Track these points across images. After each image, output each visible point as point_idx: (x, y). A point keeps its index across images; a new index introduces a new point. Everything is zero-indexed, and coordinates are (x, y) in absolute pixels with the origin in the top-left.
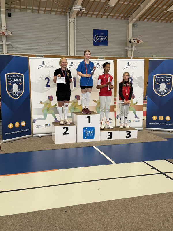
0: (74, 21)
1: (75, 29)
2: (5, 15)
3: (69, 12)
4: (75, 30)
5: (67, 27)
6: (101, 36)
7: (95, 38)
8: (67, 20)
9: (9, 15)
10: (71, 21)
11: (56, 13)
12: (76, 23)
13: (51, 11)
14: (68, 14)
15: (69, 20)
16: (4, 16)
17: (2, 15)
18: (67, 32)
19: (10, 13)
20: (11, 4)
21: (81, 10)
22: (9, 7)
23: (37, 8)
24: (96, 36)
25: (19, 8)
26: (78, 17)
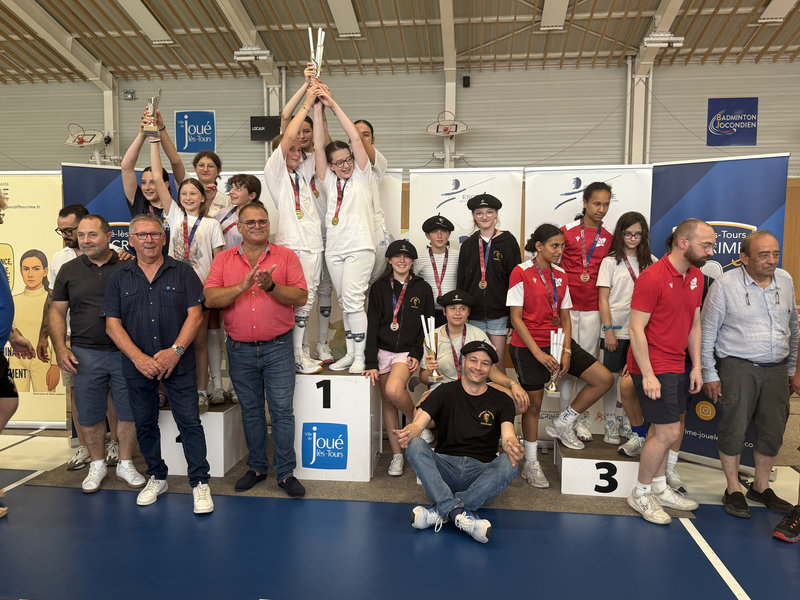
0: (647, 79)
1: (650, 101)
2: (454, 84)
3: (634, 57)
4: (650, 106)
5: (626, 100)
6: (732, 118)
7: (715, 125)
8: (626, 78)
9: (466, 82)
10: (636, 80)
11: (593, 63)
12: (653, 86)
13: (579, 59)
14: (629, 62)
15: (633, 79)
16: (451, 87)
17: (447, 84)
18: (625, 112)
19: (469, 78)
20: (472, 54)
21: (670, 44)
22: (467, 61)
23: (541, 55)
24: (718, 117)
25: (492, 61)
26: (662, 67)
